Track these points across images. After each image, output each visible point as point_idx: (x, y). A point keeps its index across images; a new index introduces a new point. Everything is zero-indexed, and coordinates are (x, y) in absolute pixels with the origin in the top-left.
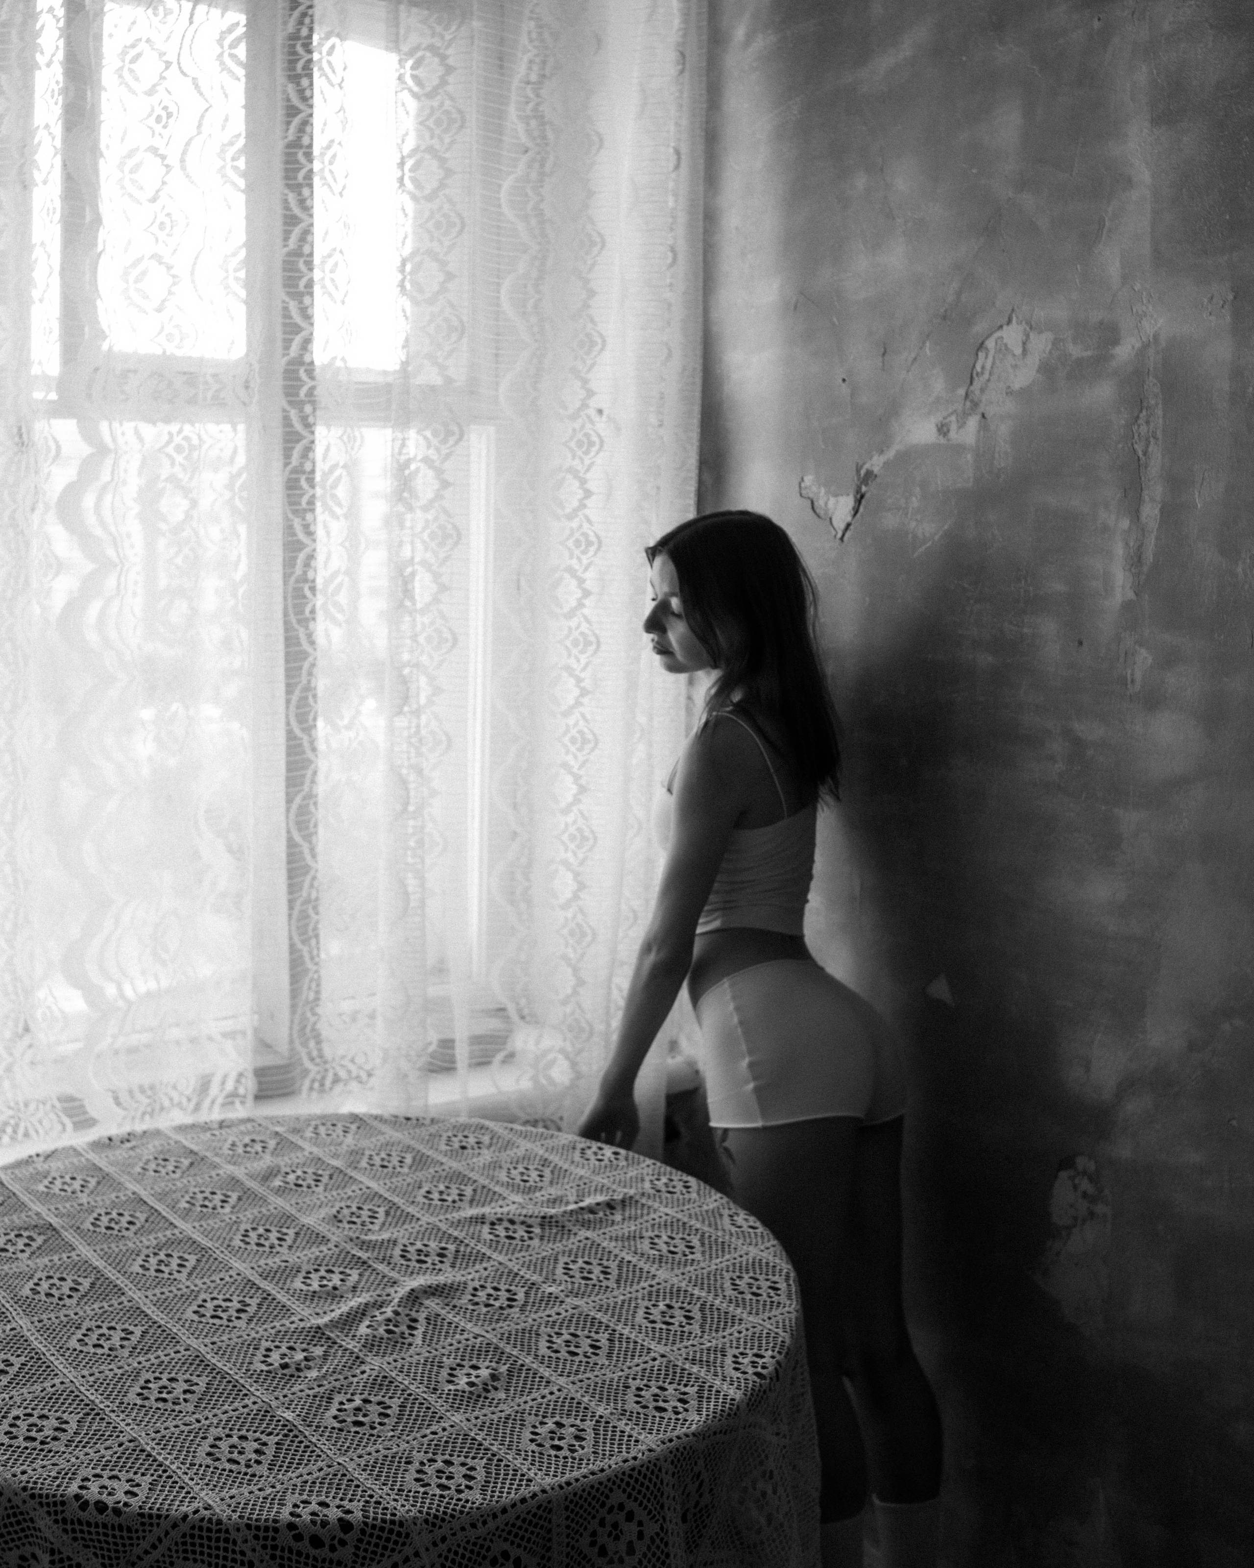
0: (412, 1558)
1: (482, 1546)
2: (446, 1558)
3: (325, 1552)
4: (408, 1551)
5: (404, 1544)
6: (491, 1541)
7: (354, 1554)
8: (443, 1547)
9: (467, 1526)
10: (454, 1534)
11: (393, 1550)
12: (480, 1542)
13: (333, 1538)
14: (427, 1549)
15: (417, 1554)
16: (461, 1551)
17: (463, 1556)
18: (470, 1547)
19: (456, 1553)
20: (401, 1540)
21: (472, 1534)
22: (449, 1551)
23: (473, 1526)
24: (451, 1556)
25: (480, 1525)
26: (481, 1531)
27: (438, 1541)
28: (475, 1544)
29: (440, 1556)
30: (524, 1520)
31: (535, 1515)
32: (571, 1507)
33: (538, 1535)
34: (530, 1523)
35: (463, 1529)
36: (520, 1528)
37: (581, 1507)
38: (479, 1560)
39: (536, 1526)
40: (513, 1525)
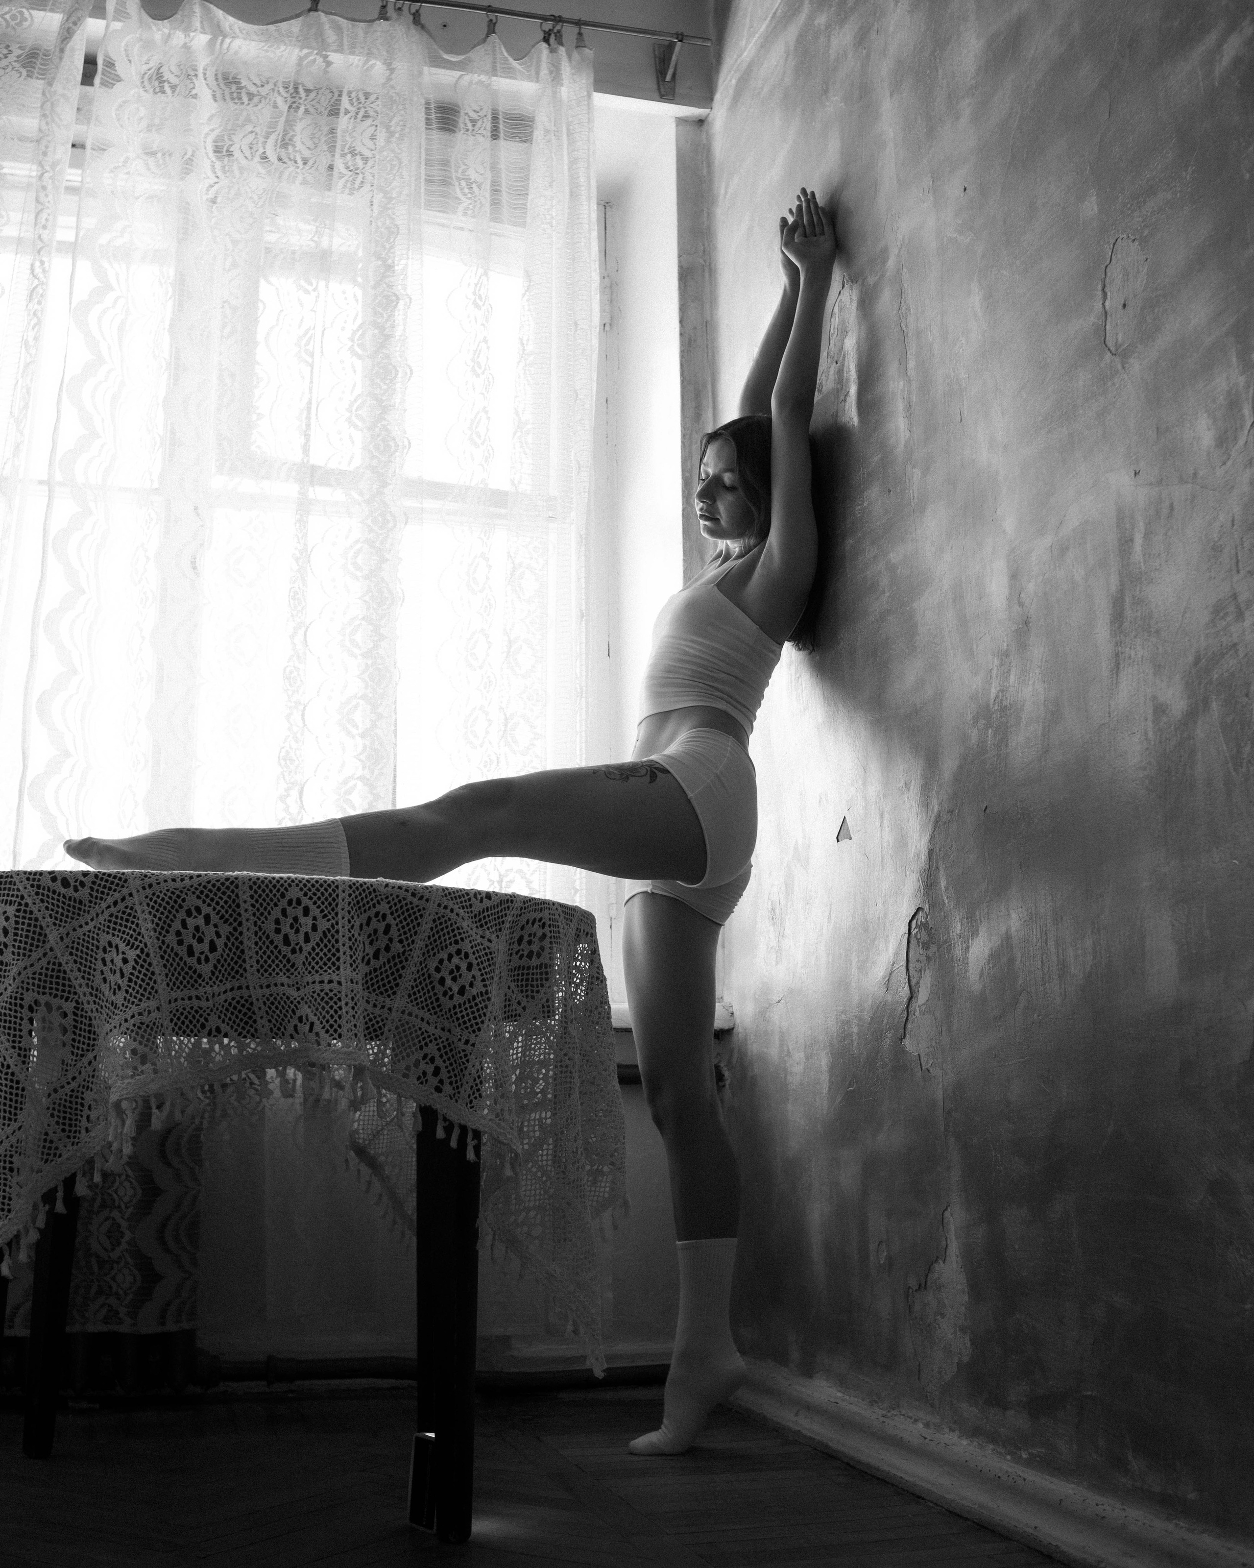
0: (127, 897)
1: (178, 897)
2: (151, 899)
3: (70, 892)
4: (125, 891)
5: (123, 886)
6: (186, 894)
7: (90, 894)
8: (149, 891)
9: (170, 881)
10: (159, 884)
12: (177, 892)
13: (76, 881)
14: (138, 891)
15: (131, 895)
18: (169, 894)
20: (121, 883)
22: (154, 894)
23: (174, 880)
24: (155, 898)
25: (178, 880)
26: (179, 884)
27: (147, 886)
28: (173, 893)
29: (146, 897)
30: (214, 885)
31: (223, 884)
32: (255, 887)
33: (226, 902)
34: (219, 889)
35: (166, 881)
36: (210, 891)
37: (264, 891)
38: (176, 906)
39: (224, 893)
40: (205, 887)
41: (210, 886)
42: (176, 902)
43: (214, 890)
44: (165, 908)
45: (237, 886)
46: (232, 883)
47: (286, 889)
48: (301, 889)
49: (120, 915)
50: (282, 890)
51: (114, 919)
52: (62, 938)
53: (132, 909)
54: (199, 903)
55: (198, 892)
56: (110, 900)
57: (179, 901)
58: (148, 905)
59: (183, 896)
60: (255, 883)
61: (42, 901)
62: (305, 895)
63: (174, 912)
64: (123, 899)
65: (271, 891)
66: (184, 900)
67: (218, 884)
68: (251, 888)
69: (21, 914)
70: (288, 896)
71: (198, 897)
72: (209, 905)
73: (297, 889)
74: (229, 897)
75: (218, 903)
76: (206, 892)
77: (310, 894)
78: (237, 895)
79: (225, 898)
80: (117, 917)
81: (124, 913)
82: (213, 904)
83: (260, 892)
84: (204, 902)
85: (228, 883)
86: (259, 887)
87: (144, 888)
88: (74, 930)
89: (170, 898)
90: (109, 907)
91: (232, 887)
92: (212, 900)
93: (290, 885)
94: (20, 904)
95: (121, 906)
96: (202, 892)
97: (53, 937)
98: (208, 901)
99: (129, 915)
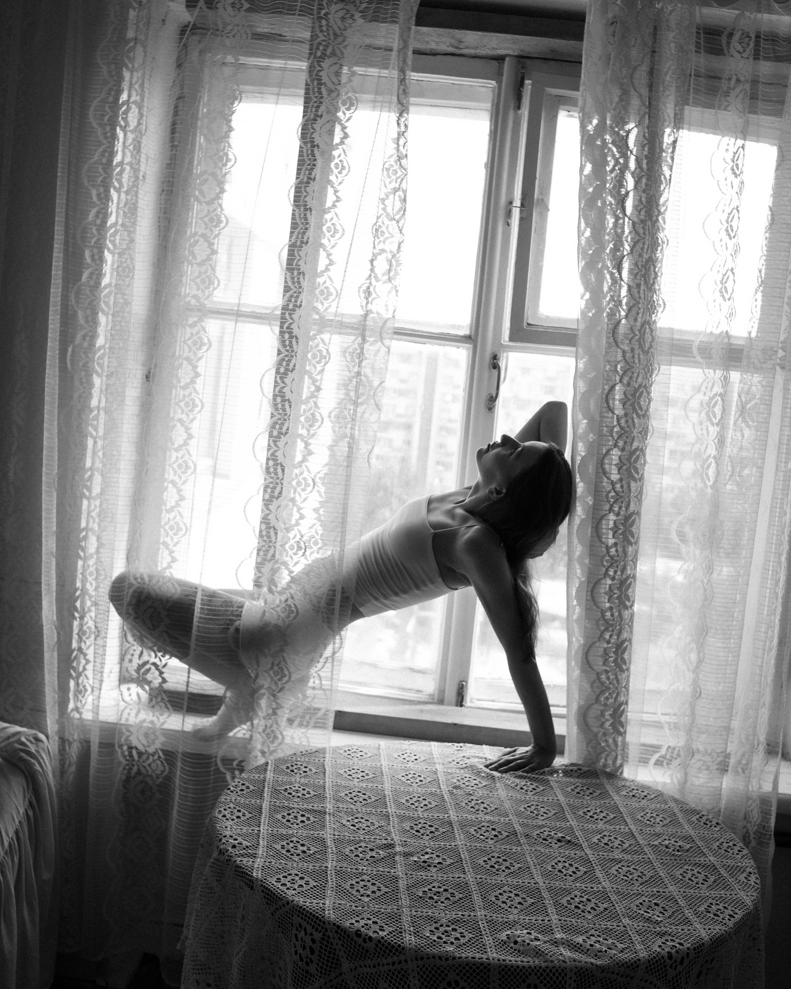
1: (442, 972)
2: (421, 969)
5: (400, 953)
8: (420, 963)
9: (437, 958)
11: (394, 954)
12: (442, 968)
15: (406, 961)
16: (430, 968)
17: (430, 972)
18: (435, 969)
19: (427, 969)
21: (438, 962)
22: (424, 966)
23: (440, 958)
24: (424, 969)
26: (444, 963)
28: (439, 968)
30: (471, 968)
31: (478, 968)
32: (503, 973)
33: (479, 980)
34: (474, 971)
35: (434, 957)
36: (468, 971)
37: (509, 976)
38: (440, 978)
39: (478, 974)
40: (464, 968)
41: (467, 968)
42: (440, 975)
43: (471, 971)
44: (431, 979)
45: (489, 970)
46: (485, 967)
47: (527, 977)
48: (538, 978)
49: (396, 973)
50: (524, 977)
51: (391, 974)
52: (351, 970)
53: (405, 972)
54: (458, 978)
55: (457, 971)
56: (390, 960)
57: (443, 975)
58: (418, 973)
59: (446, 972)
60: (503, 970)
61: (340, 939)
62: (541, 982)
63: (438, 982)
64: (400, 962)
65: (515, 977)
66: (446, 975)
67: (474, 967)
68: (500, 973)
69: (325, 943)
70: (528, 982)
71: (458, 974)
72: (465, 981)
73: (536, 977)
74: (482, 977)
75: (472, 981)
76: (464, 971)
77: (545, 982)
78: (488, 976)
79: (478, 977)
80: (393, 974)
81: (399, 972)
82: (469, 981)
83: (506, 976)
84: (462, 978)
85: (482, 968)
86: (506, 973)
87: (417, 959)
88: (361, 967)
89: (436, 972)
90: (388, 964)
91: (485, 971)
92: (468, 978)
93: (530, 974)
94: (324, 935)
95: (398, 967)
96: (461, 971)
97: (346, 965)
98: (465, 978)
99: (403, 975)
